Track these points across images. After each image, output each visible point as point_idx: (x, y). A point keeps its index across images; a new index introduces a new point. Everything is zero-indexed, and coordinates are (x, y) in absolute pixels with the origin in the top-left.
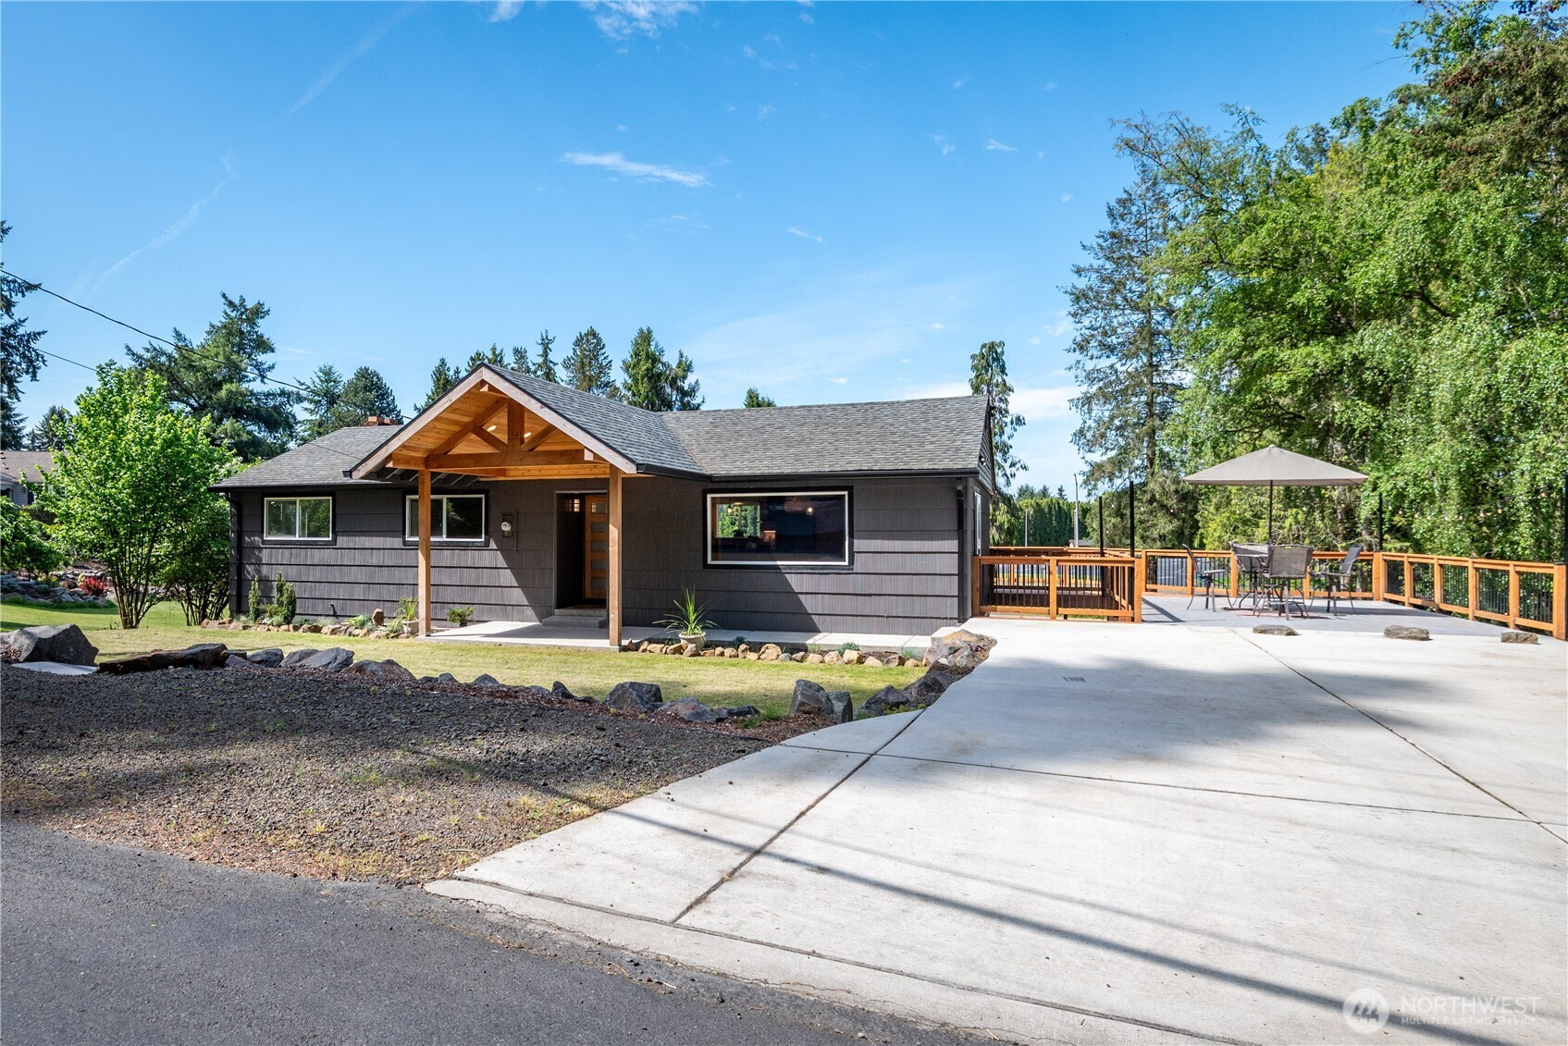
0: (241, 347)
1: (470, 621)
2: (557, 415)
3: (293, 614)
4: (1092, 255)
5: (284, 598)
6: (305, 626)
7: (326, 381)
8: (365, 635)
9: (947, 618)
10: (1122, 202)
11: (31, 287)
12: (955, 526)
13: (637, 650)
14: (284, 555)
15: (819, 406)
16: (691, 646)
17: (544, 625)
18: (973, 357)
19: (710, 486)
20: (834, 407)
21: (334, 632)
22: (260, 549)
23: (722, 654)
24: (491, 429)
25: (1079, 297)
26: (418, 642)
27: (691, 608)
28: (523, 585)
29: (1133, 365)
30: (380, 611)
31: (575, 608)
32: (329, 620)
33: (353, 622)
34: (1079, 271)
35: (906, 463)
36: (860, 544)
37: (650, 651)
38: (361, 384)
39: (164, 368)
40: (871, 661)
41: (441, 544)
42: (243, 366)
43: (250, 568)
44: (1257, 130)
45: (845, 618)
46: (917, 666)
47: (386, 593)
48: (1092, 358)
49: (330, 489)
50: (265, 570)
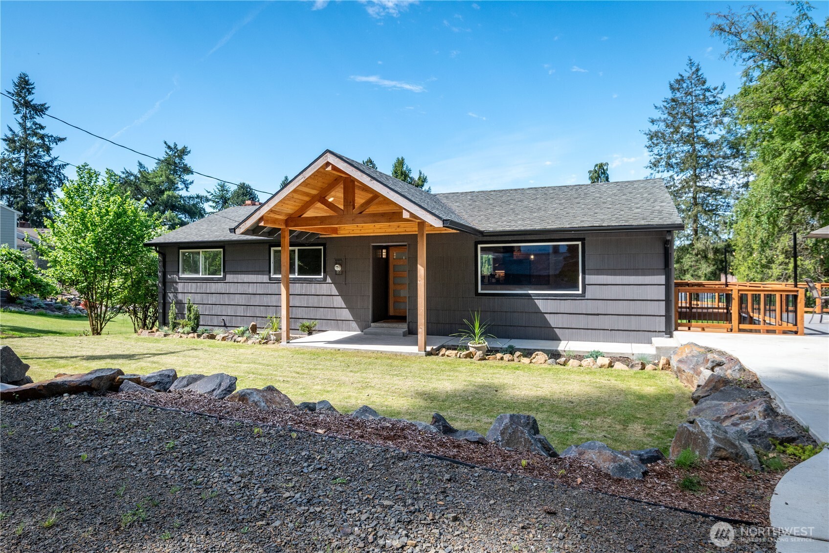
0: (175, 172)
1: (314, 330)
2: (382, 186)
3: (198, 325)
4: (661, 112)
5: (191, 315)
6: (205, 335)
7: (222, 190)
8: (245, 341)
9: (656, 331)
10: (677, 81)
11: (61, 140)
12: (662, 266)
13: (437, 354)
14: (192, 287)
15: (542, 188)
16: (479, 353)
17: (365, 334)
18: (590, 172)
19: (481, 239)
20: (554, 188)
21: (224, 339)
22: (177, 283)
23: (502, 359)
24: (331, 200)
25: (652, 136)
26: (281, 347)
27: (477, 324)
28: (350, 307)
29: (682, 176)
30: (254, 323)
31: (384, 322)
32: (222, 329)
33: (236, 331)
34: (653, 122)
35: (626, 221)
36: (590, 279)
37: (448, 356)
38: (241, 192)
39: (133, 183)
40: (618, 366)
41: (294, 279)
42: (176, 182)
43: (171, 295)
44: (810, 14)
45: (579, 330)
46: (655, 369)
47: (258, 312)
48: (658, 172)
49: (222, 244)
50: (180, 296)
